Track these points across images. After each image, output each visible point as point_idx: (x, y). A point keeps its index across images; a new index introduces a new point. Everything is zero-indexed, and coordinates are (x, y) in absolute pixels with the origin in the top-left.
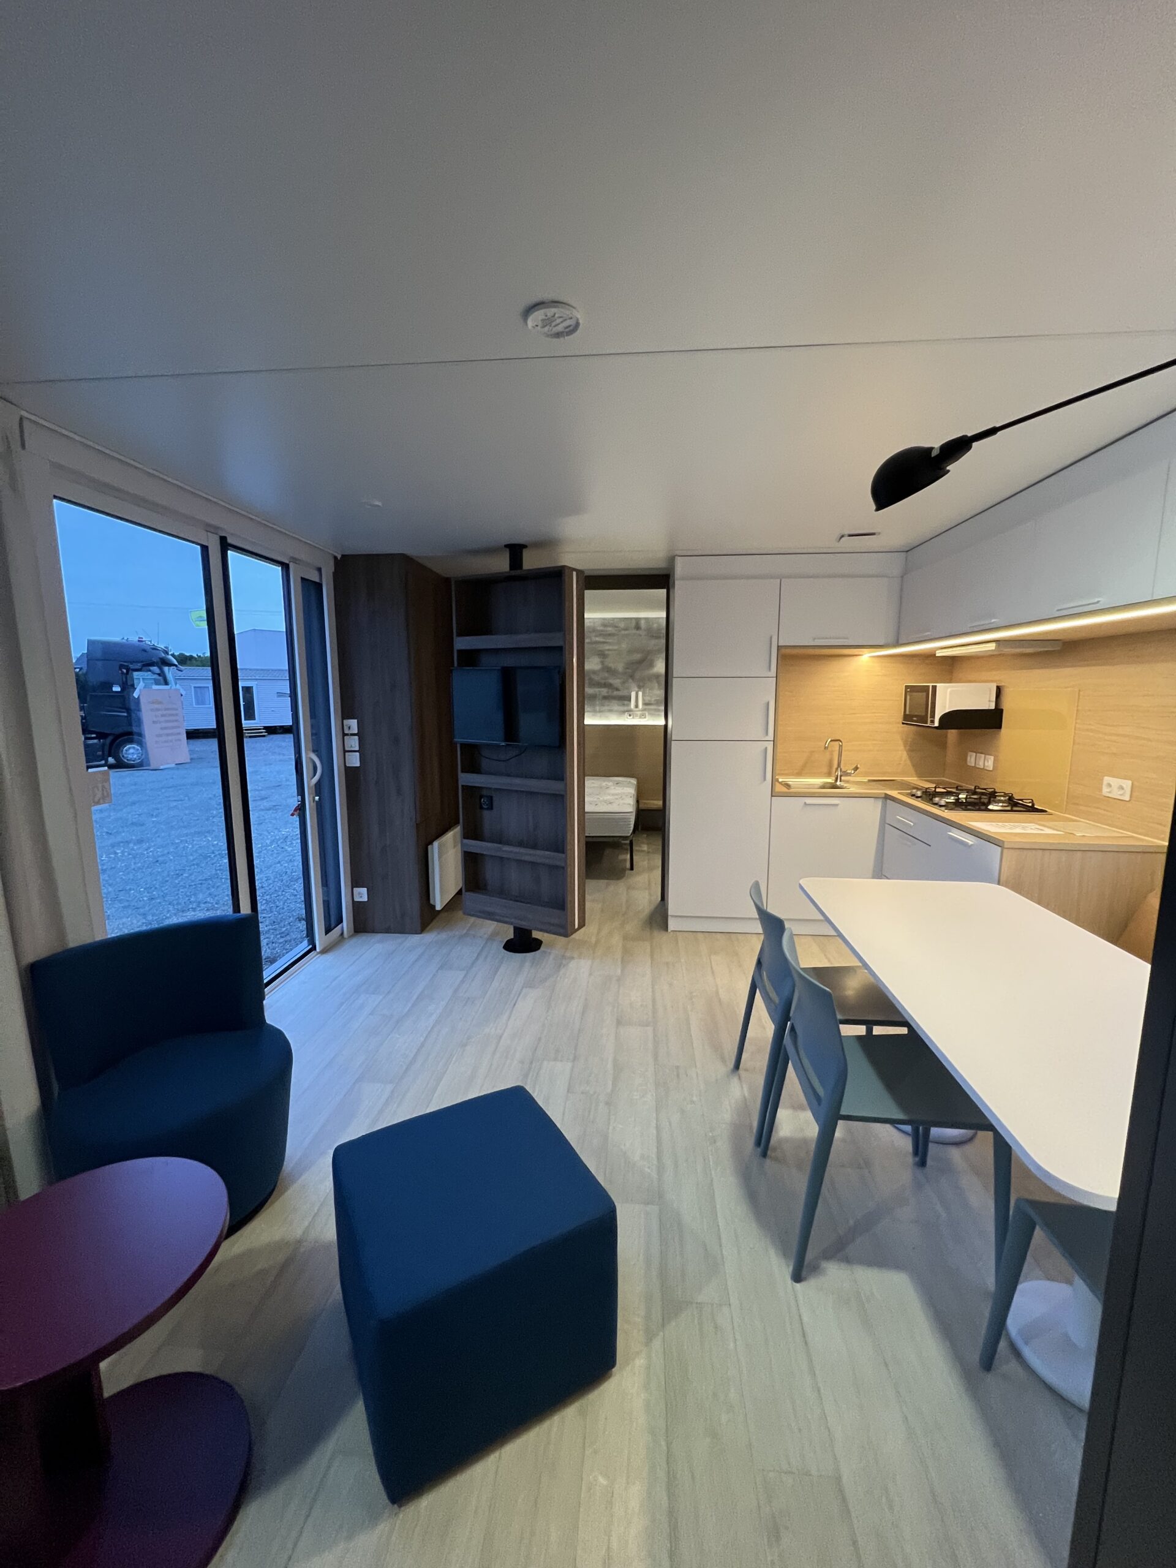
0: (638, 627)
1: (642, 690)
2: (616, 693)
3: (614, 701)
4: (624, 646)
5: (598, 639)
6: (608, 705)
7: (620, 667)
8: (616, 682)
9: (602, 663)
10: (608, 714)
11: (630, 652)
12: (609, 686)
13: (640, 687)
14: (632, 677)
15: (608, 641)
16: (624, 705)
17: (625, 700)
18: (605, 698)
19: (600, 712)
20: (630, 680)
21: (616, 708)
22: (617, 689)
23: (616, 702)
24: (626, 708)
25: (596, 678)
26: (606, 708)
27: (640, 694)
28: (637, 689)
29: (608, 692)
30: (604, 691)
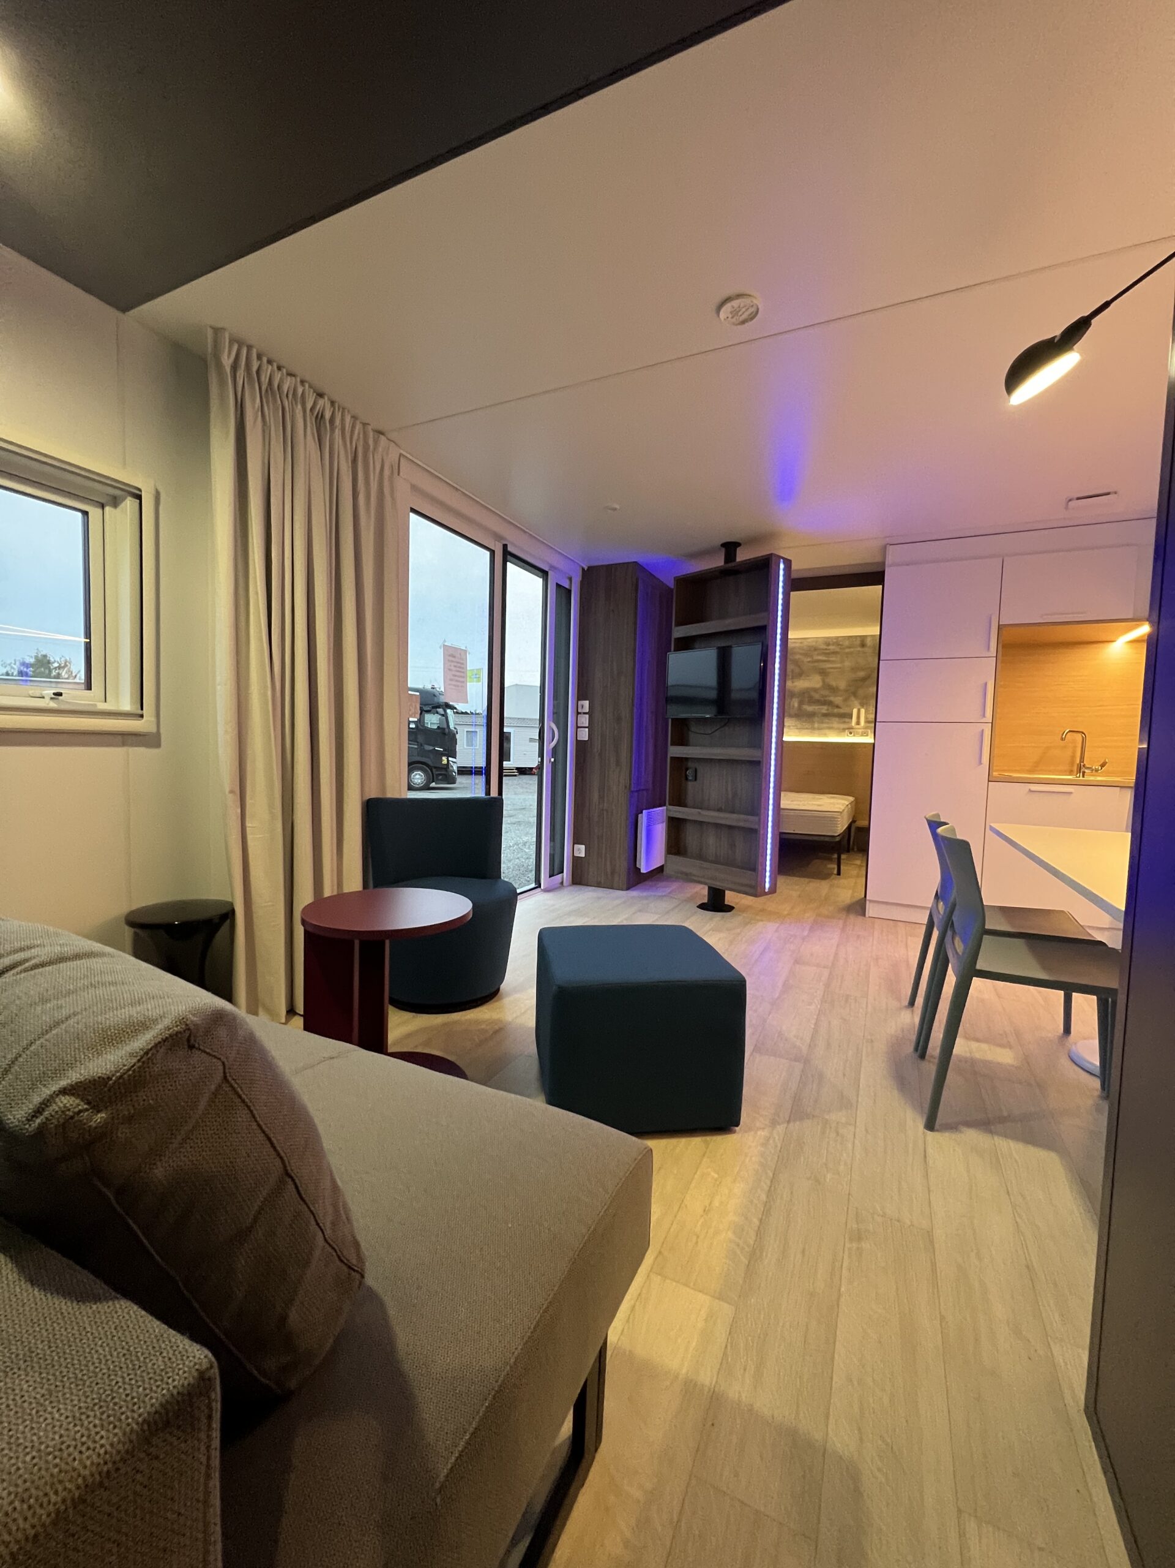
0: (863, 645)
1: (865, 707)
2: (836, 710)
3: (834, 719)
4: (847, 664)
5: (820, 658)
6: (828, 723)
7: (842, 685)
8: (838, 700)
9: (823, 681)
10: (827, 731)
11: (854, 669)
12: (830, 703)
13: (862, 705)
14: (855, 694)
15: (831, 659)
16: (844, 722)
17: (844, 717)
18: (825, 715)
19: (819, 729)
20: (853, 698)
21: (835, 725)
22: (838, 707)
23: (837, 719)
24: (846, 726)
25: (817, 696)
26: (825, 725)
27: (863, 711)
28: (859, 707)
29: (828, 710)
30: (824, 709)
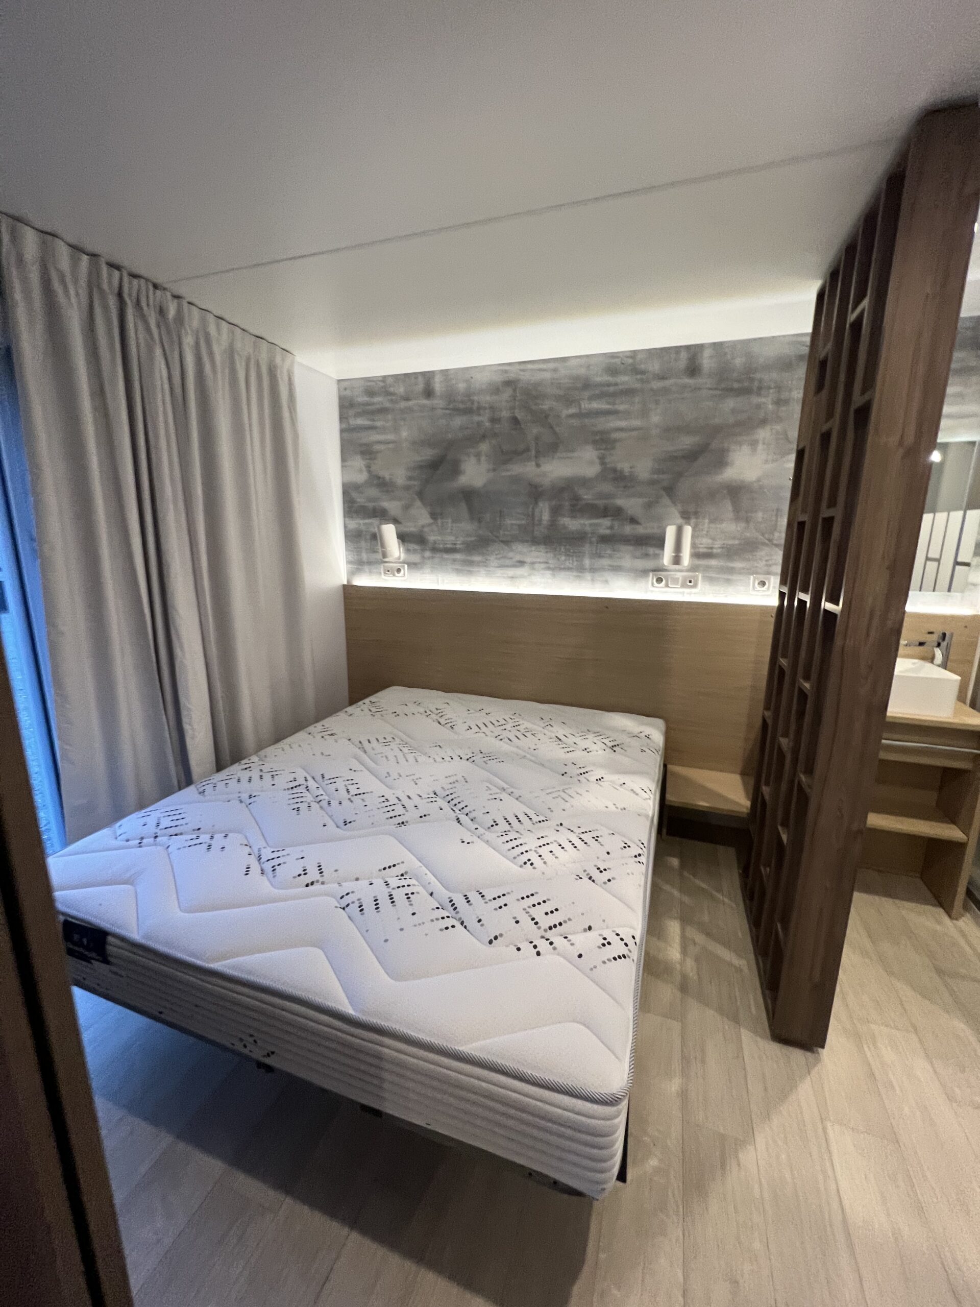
0: (693, 370)
1: (693, 521)
2: (628, 529)
3: (623, 548)
4: (655, 419)
5: (595, 405)
6: (611, 556)
7: (643, 468)
8: (631, 504)
9: (602, 459)
10: (608, 575)
11: (670, 431)
12: (616, 513)
13: (686, 516)
14: (670, 491)
15: (621, 407)
16: (646, 556)
17: (647, 544)
18: (605, 540)
19: (593, 570)
20: (666, 500)
21: (629, 561)
22: (633, 521)
23: (631, 548)
24: (650, 564)
26: (605, 562)
27: (688, 531)
28: (680, 521)
29: (611, 528)
30: (604, 525)
